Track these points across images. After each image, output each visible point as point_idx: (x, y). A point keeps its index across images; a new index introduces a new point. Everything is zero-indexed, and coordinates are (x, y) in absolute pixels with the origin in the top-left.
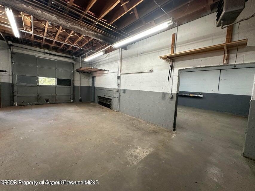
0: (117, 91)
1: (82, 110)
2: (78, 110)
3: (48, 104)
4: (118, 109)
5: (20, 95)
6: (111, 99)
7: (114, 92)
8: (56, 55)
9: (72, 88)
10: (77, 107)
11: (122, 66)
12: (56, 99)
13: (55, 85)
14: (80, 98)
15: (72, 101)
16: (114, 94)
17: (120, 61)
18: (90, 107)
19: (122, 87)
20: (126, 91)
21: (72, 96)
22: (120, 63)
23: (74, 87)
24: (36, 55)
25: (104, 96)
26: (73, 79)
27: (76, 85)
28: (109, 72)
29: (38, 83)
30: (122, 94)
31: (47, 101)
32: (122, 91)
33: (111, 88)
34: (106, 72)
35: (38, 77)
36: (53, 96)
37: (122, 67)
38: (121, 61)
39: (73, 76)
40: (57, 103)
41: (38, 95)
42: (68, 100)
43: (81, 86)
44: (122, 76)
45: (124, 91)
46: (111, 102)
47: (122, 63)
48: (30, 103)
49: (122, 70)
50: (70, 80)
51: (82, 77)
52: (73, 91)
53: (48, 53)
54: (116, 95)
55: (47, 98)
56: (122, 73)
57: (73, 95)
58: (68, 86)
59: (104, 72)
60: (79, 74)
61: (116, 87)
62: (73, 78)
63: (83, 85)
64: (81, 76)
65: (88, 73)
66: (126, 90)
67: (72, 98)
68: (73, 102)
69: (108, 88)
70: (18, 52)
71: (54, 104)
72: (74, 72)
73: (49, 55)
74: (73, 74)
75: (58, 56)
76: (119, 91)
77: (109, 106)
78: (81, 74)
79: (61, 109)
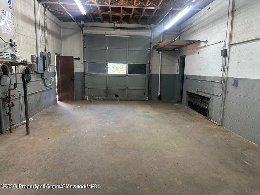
0: (220, 81)
1: (154, 114)
2: (149, 112)
3: (117, 100)
4: (220, 119)
5: (90, 87)
6: (208, 99)
7: (216, 84)
8: (127, 29)
9: (147, 78)
10: (150, 107)
11: (234, 26)
12: (127, 93)
13: (125, 73)
14: (159, 94)
15: (146, 98)
16: (215, 89)
17: (230, 17)
18: (170, 111)
19: (232, 74)
20: (239, 82)
21: (147, 90)
22: (230, 20)
23: (150, 76)
24: (106, 34)
25: (198, 92)
26: (150, 63)
27: (153, 72)
28: (209, 43)
29: (108, 72)
30: (230, 88)
31: (116, 96)
32: (231, 83)
33: (210, 77)
34: (203, 44)
35: (107, 64)
36: (123, 90)
37: (234, 30)
38: (233, 17)
39: (150, 57)
40: (128, 100)
41: (107, 88)
42: (142, 97)
43: (161, 74)
44: (233, 48)
45: (236, 82)
46: (208, 104)
47: (235, 21)
48: (100, 98)
49: (233, 35)
50: (144, 66)
51: (164, 59)
52: (149, 82)
53: (118, 28)
54: (218, 90)
55: (117, 92)
56: (233, 42)
57: (149, 88)
58: (143, 75)
59: (199, 45)
60: (159, 53)
61: (220, 74)
62: (150, 61)
63: (165, 72)
64: (162, 57)
65: (173, 50)
66: (241, 79)
67: (147, 94)
68: (148, 100)
69: (204, 77)
70: (89, 33)
71: (123, 101)
72: (151, 52)
73: (119, 30)
74: (150, 56)
75: (130, 29)
76: (224, 81)
77: (204, 112)
78: (162, 55)
79: (129, 108)
